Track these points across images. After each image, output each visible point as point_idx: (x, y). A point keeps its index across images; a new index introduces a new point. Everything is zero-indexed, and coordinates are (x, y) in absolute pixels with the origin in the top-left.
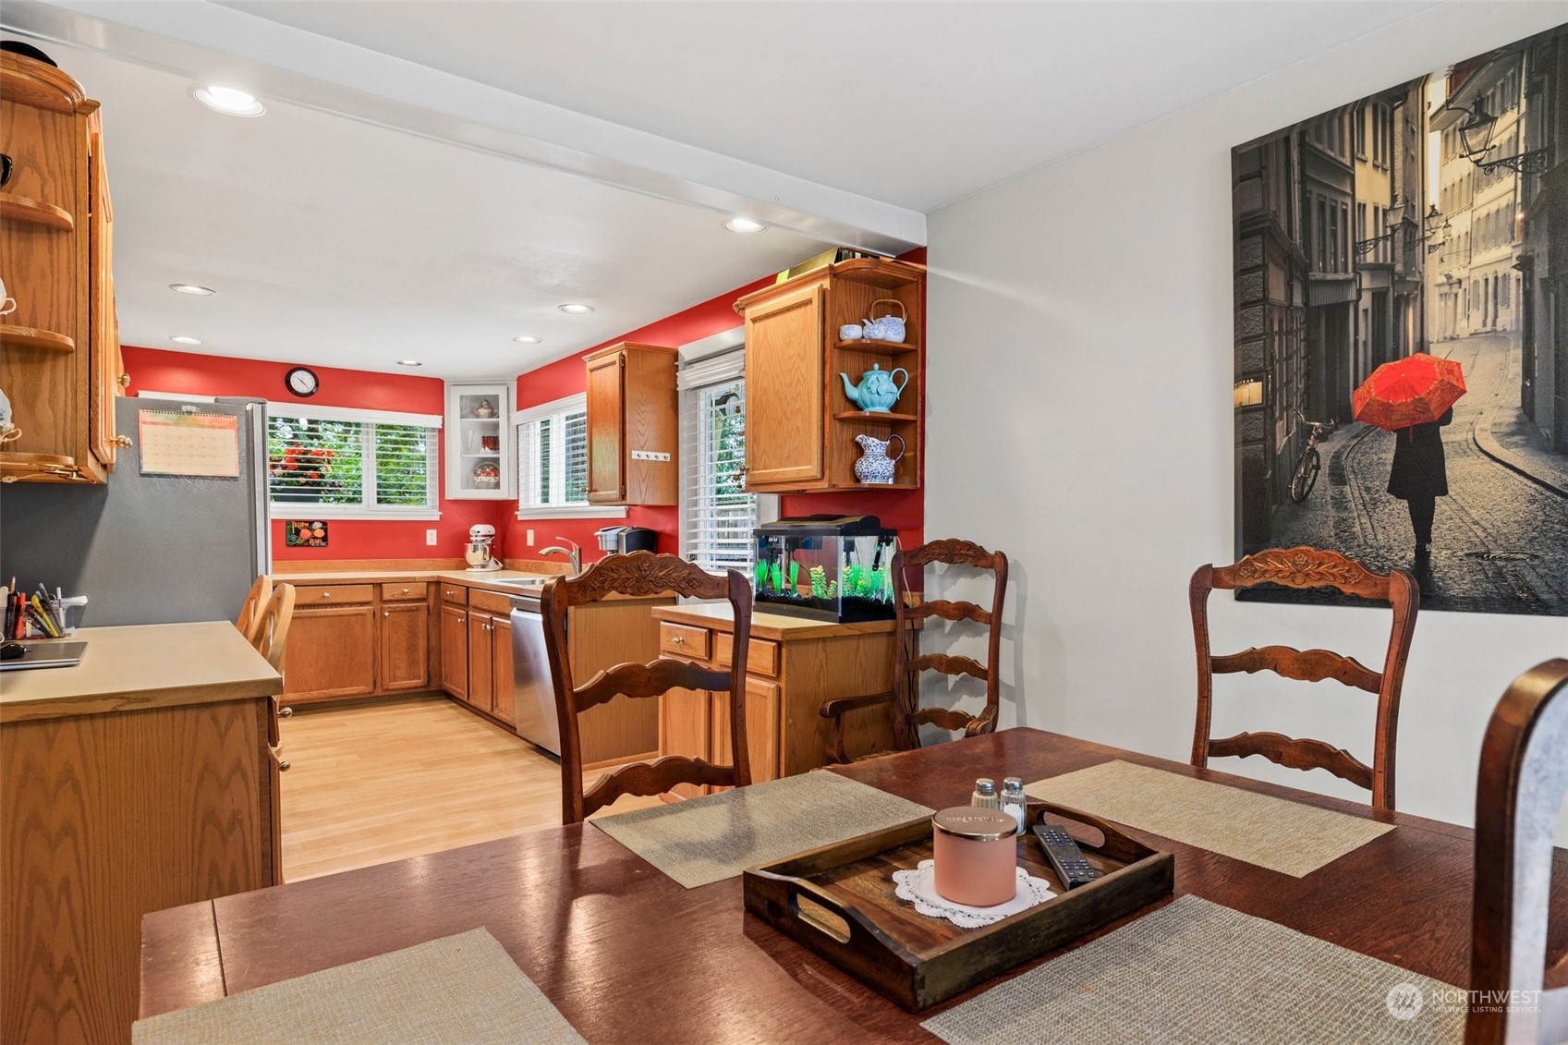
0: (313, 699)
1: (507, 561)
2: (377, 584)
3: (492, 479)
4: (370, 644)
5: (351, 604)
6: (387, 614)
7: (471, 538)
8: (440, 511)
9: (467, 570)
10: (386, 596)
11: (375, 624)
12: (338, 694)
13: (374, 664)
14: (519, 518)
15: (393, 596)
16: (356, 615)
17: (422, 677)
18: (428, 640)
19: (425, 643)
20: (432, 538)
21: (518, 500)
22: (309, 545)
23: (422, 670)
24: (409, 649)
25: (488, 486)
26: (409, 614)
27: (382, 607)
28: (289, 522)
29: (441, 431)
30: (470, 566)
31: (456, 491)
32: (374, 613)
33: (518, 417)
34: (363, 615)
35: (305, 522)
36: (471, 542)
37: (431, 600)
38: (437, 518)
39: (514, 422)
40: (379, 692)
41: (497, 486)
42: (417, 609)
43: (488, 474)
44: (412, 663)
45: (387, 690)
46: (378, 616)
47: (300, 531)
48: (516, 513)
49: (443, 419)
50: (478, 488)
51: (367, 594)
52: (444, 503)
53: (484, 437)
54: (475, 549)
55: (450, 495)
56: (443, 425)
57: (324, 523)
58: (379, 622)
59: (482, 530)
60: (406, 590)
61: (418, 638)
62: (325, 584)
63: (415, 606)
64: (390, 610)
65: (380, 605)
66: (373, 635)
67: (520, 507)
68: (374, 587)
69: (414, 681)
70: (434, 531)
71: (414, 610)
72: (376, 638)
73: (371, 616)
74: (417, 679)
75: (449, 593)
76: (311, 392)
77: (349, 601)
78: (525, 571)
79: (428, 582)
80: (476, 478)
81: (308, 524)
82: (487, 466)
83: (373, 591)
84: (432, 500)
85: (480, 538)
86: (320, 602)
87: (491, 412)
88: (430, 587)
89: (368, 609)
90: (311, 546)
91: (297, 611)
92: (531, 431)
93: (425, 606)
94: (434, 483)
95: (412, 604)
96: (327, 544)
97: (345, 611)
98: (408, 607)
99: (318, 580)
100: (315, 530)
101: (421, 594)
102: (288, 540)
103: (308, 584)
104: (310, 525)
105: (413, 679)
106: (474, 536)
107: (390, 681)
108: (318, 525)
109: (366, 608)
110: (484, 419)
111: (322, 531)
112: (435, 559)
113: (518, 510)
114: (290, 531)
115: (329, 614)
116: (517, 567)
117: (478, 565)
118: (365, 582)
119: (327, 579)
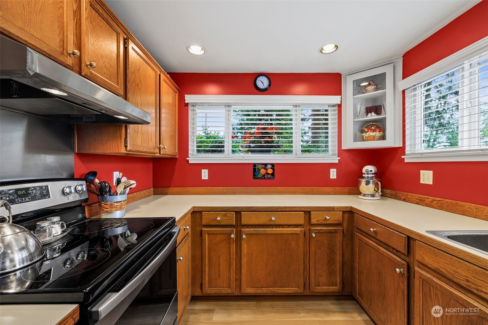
0: (264, 294)
1: (388, 191)
2: (307, 211)
3: (378, 134)
4: (302, 257)
6: (314, 235)
7: (364, 175)
8: (338, 157)
9: (360, 196)
10: (314, 221)
11: (305, 241)
12: (280, 291)
13: (304, 270)
14: (406, 161)
15: (318, 221)
16: (292, 234)
17: (338, 285)
18: (343, 255)
19: (341, 259)
20: (333, 174)
21: (404, 147)
23: (338, 280)
24: (329, 262)
25: (373, 139)
26: (329, 235)
27: (310, 229)
28: (255, 165)
29: (340, 106)
30: (360, 193)
31: (349, 144)
32: (305, 233)
33: (403, 84)
34: (297, 234)
35: (263, 164)
36: (363, 178)
37: (345, 225)
38: (337, 162)
39: (401, 88)
40: (308, 292)
41: (383, 138)
42: (336, 232)
43: (374, 131)
44: (331, 273)
45: (313, 292)
46: (307, 236)
47: (260, 170)
48: (403, 157)
49: (341, 98)
50: (364, 140)
51: (300, 219)
52: (341, 152)
53: (367, 108)
54: (368, 183)
55: (344, 148)
56: (341, 102)
57: (273, 165)
58: (308, 240)
59: (369, 169)
60: (328, 218)
61: (336, 254)
62: (272, 210)
63: (334, 230)
64: (316, 231)
65: (308, 228)
66: (304, 250)
67: (406, 153)
68: (305, 214)
69: (333, 287)
70: (335, 170)
71: (333, 233)
72: (306, 252)
73: (302, 236)
74: (335, 286)
75: (372, 229)
76: (267, 88)
77: (288, 223)
78: (417, 204)
79: (343, 211)
80: (364, 134)
81: (264, 166)
82: (372, 126)
83: (304, 217)
84: (333, 150)
85: (370, 176)
86: (269, 223)
87: (377, 86)
88: (344, 215)
89: (301, 230)
90: (266, 179)
91: (254, 229)
92: (418, 92)
93: (341, 229)
94: (334, 139)
95: (331, 228)
96: (274, 177)
97: (285, 231)
98: (329, 230)
99: (268, 207)
100: (268, 169)
101: (338, 220)
102: (254, 175)
103: (261, 210)
104: (265, 166)
105: (332, 286)
106: (365, 174)
107: (315, 286)
108: (270, 166)
109: (299, 229)
110: (371, 93)
111: (272, 170)
112: (335, 188)
113: (405, 155)
114: (254, 170)
115: (275, 232)
116: (403, 198)
117: (369, 195)
118: (299, 210)
119: (274, 207)
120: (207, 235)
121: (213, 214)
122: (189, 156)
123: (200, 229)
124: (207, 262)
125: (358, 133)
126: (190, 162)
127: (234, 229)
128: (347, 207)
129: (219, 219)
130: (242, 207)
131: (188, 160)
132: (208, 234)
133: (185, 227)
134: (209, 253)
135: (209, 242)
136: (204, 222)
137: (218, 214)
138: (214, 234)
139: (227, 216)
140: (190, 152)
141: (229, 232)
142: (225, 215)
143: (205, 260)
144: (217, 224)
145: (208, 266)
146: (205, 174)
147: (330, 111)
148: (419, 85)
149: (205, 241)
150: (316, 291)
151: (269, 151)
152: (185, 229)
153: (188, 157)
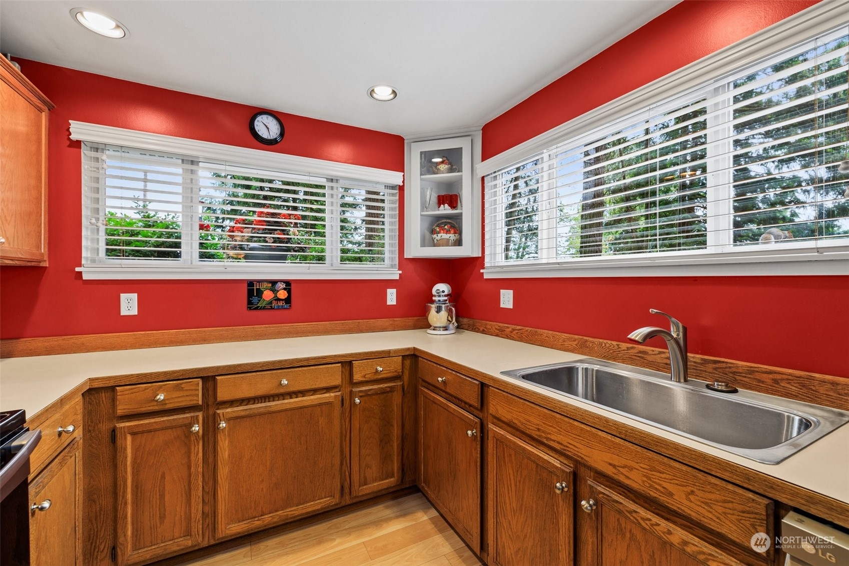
1: (465, 321)
2: (346, 362)
3: (452, 237)
4: (338, 442)
5: (315, 391)
6: (357, 401)
7: (434, 298)
8: (399, 270)
9: (429, 331)
10: (357, 377)
11: (343, 413)
12: (297, 513)
13: (342, 464)
14: (486, 277)
15: (364, 376)
16: (320, 405)
17: (395, 474)
18: (403, 426)
19: (400, 432)
20: (392, 297)
21: (483, 258)
22: (272, 308)
23: (396, 466)
24: (381, 441)
25: (446, 243)
26: (382, 396)
27: (351, 391)
28: (251, 283)
29: (401, 189)
30: (428, 326)
31: (415, 250)
32: (342, 400)
33: (484, 167)
34: (329, 404)
35: (268, 282)
36: (433, 302)
37: (406, 377)
38: (397, 277)
39: (480, 174)
40: (347, 500)
41: (459, 243)
42: (392, 389)
43: (448, 232)
44: (385, 458)
45: (356, 497)
46: (347, 403)
47: (262, 292)
48: (482, 271)
49: (404, 176)
50: (434, 245)
51: (335, 377)
52: (404, 262)
53: (439, 196)
54: (439, 310)
55: (407, 255)
56: (403, 182)
57: (288, 283)
58: (348, 410)
59: (442, 289)
60: (380, 369)
61: (392, 426)
62: (282, 367)
63: (389, 387)
64: (361, 394)
65: (349, 389)
66: (341, 429)
67: (486, 265)
68: (342, 366)
69: (387, 481)
70: (394, 291)
71: (388, 392)
72: (344, 432)
73: (338, 405)
74: (391, 477)
75: (440, 379)
76: (276, 138)
77: (313, 387)
78: (497, 335)
79: (402, 356)
80: (435, 236)
81: (270, 285)
82: (446, 224)
83: (342, 372)
84: (392, 259)
85: (442, 299)
86: (277, 391)
87: (452, 166)
88: (405, 362)
89: (336, 396)
90: (274, 309)
91: (245, 407)
92: (499, 182)
93: (400, 385)
94: (394, 242)
95: (386, 385)
96: (290, 306)
97: (307, 401)
98: (382, 388)
99: (274, 363)
100: (278, 291)
101: (396, 371)
102: (250, 302)
103: (260, 369)
104: (272, 286)
105: (386, 479)
106: (435, 296)
107: (360, 486)
108: (281, 286)
109: (332, 395)
110: (444, 175)
111: (286, 292)
112: (395, 319)
113: (484, 268)
114: (250, 293)
115: (289, 407)
116: (481, 329)
117: (440, 327)
118: (333, 361)
119: (286, 361)
120: (129, 438)
121: (146, 389)
122: (83, 262)
123: (112, 426)
124: (129, 496)
125: (428, 234)
126: (85, 277)
127: (200, 415)
128: (408, 349)
129: (161, 397)
130: (218, 368)
131: (81, 273)
132: (134, 434)
133: (60, 429)
134: (135, 474)
135: (136, 450)
136: (121, 410)
137: (161, 387)
138: (150, 431)
139: (182, 389)
140: (84, 254)
141: (187, 422)
142: (178, 388)
143: (125, 492)
144: (156, 408)
145: (133, 503)
146: (129, 304)
147: (387, 195)
148: (500, 173)
149: (125, 449)
150: (360, 494)
151: (284, 258)
152: (60, 434)
153: (80, 265)
